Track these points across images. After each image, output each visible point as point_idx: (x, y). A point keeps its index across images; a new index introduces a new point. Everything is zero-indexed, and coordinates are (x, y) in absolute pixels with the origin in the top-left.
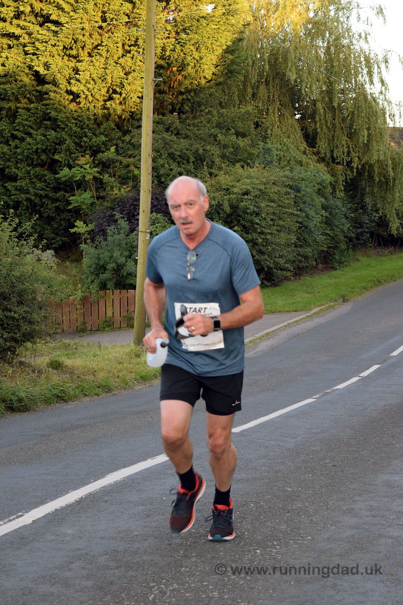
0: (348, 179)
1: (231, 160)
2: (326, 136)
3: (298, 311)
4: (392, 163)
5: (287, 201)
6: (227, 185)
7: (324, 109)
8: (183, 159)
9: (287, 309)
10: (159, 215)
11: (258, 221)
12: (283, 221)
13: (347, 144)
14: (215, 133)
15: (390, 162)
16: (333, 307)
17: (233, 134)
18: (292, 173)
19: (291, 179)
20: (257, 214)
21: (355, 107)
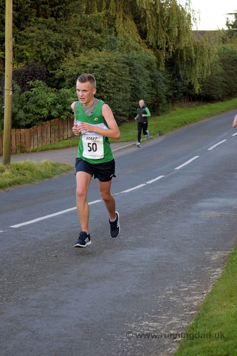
0: (167, 59)
1: (89, 47)
2: (153, 32)
3: (129, 141)
4: (194, 49)
5: (123, 72)
6: (84, 62)
7: (152, 15)
8: (58, 46)
9: (122, 140)
10: (41, 82)
11: (103, 85)
12: (122, 85)
13: (166, 37)
14: (78, 30)
15: (193, 48)
16: (151, 139)
17: (89, 30)
18: (128, 55)
19: (127, 59)
20: (103, 81)
21: (170, 13)
